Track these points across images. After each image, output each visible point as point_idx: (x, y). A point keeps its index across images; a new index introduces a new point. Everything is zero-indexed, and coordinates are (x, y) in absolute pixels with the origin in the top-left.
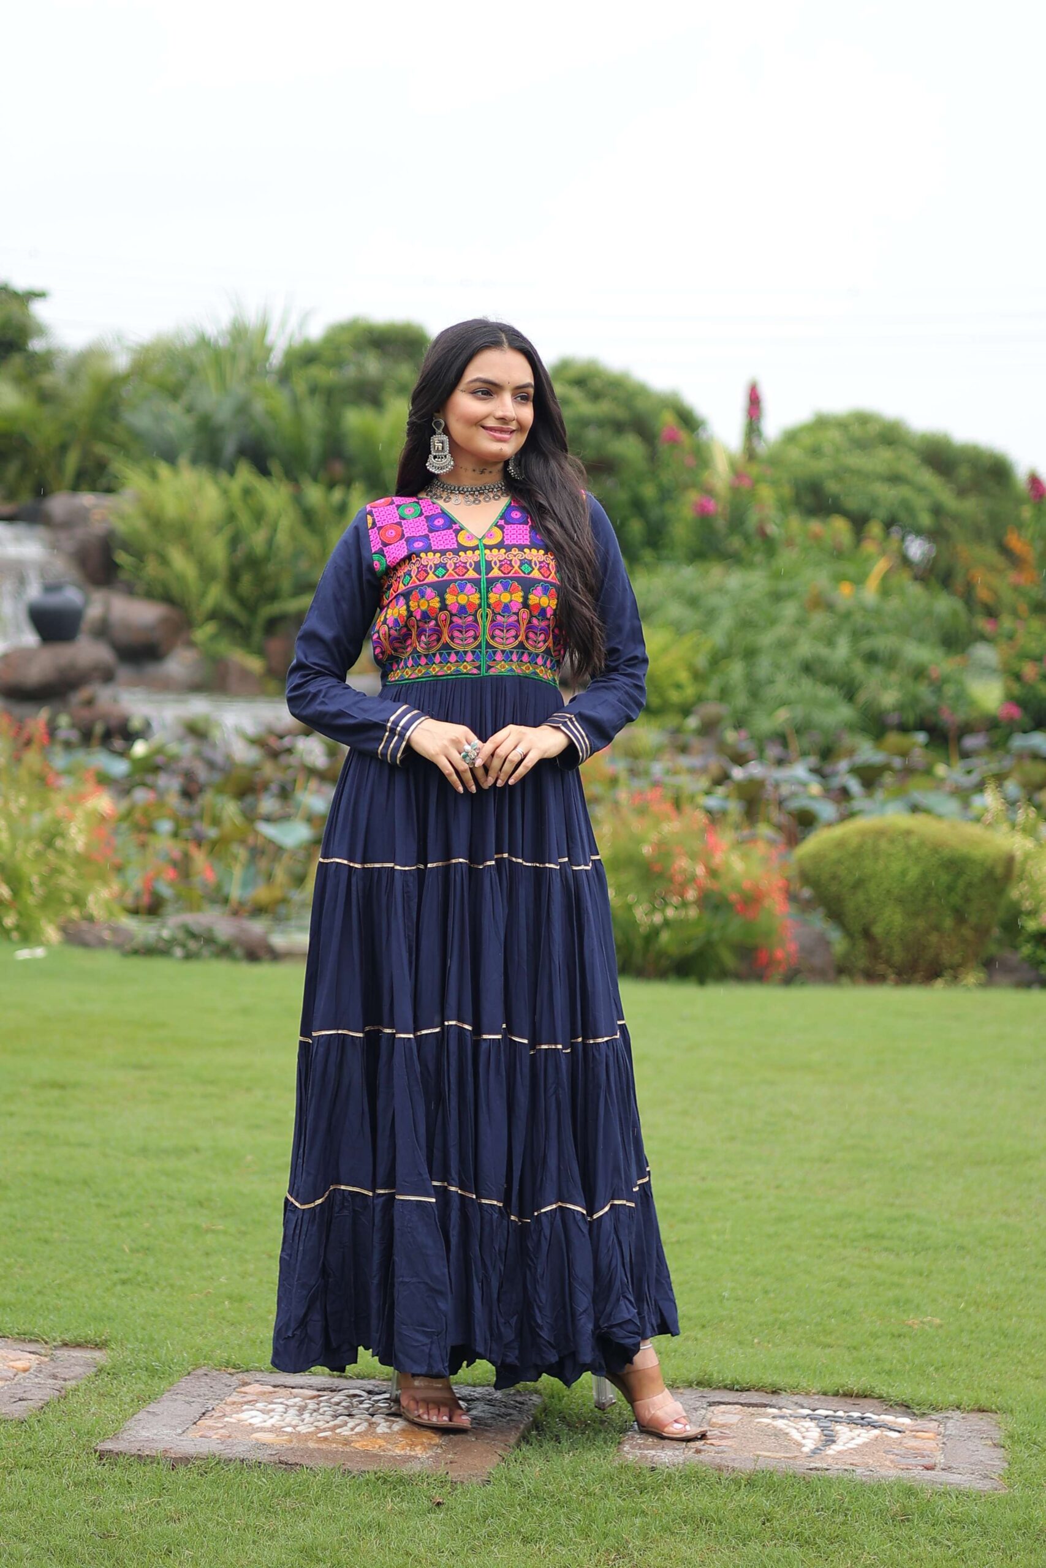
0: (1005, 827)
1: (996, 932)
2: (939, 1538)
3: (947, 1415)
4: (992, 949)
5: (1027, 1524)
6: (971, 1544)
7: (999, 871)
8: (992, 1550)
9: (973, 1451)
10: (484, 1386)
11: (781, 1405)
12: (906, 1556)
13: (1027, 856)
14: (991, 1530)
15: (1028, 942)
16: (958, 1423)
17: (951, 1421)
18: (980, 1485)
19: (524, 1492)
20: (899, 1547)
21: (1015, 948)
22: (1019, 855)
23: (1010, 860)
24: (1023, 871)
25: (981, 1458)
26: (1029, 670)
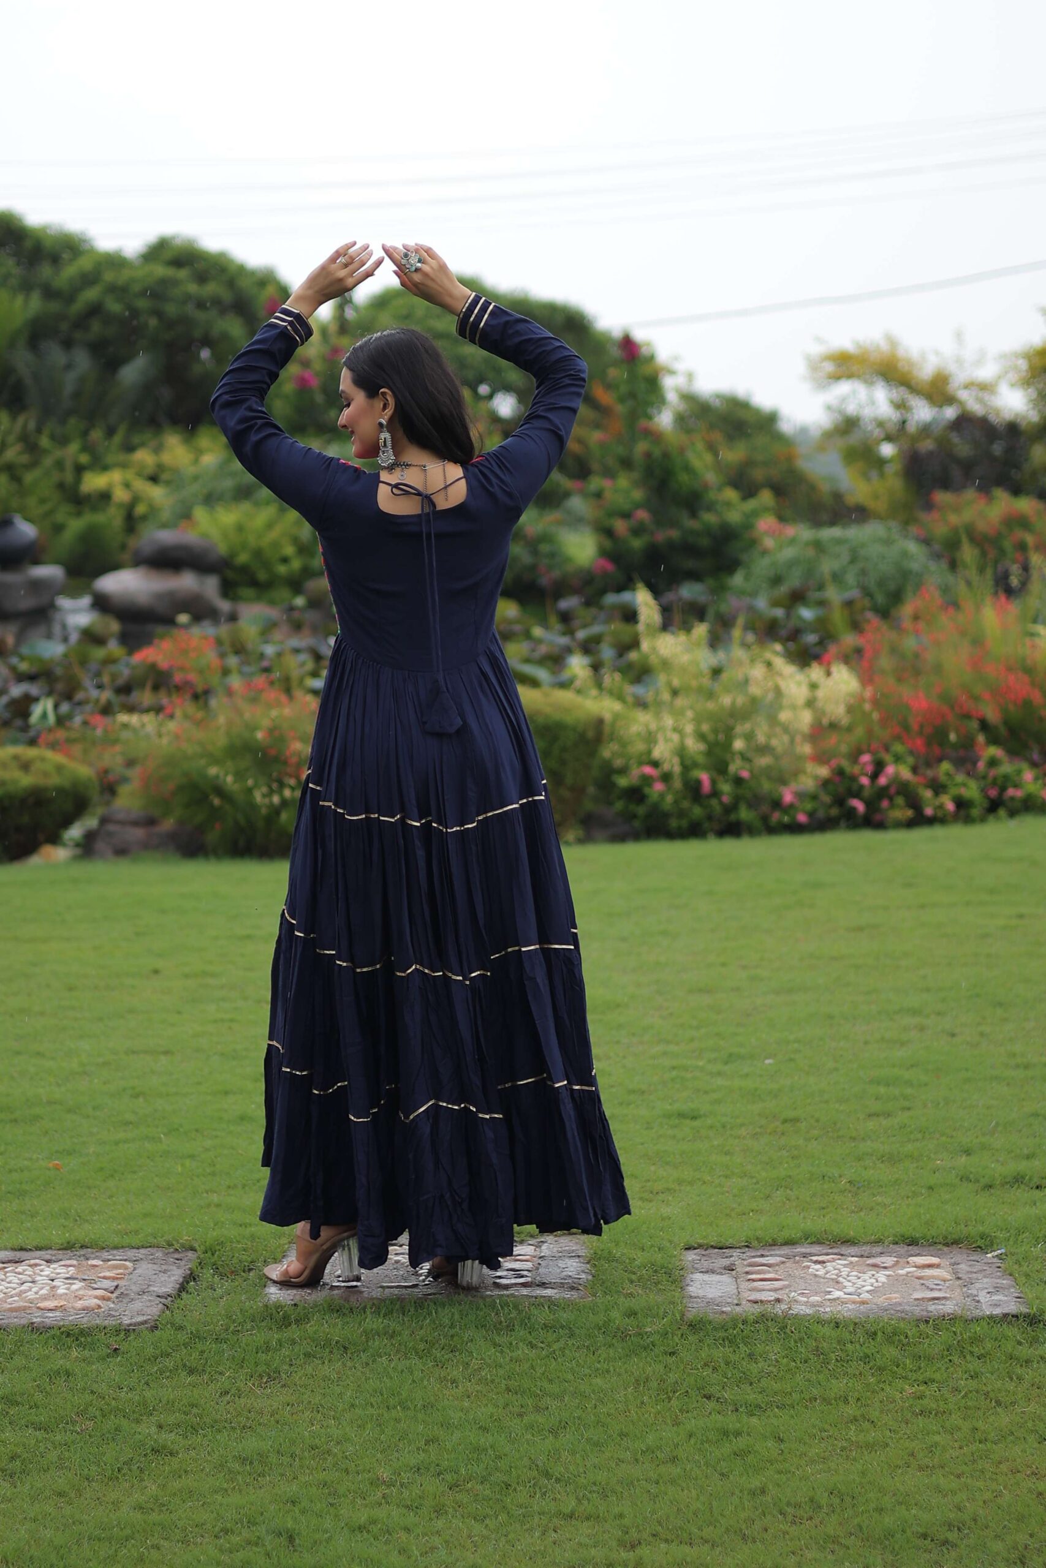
0: (594, 692)
1: (591, 790)
2: (534, 1342)
3: (542, 1240)
4: (589, 806)
5: (606, 1324)
6: (561, 1344)
7: (590, 734)
8: (578, 1347)
9: (564, 1268)
10: (147, 1247)
11: (401, 1243)
12: (508, 1359)
13: (617, 717)
14: (577, 1331)
15: (619, 798)
16: (552, 1246)
17: (546, 1244)
18: (569, 1296)
19: (187, 1334)
20: (502, 1352)
21: (610, 803)
22: (608, 717)
23: (600, 722)
24: (612, 733)
25: (570, 1274)
26: (620, 526)
